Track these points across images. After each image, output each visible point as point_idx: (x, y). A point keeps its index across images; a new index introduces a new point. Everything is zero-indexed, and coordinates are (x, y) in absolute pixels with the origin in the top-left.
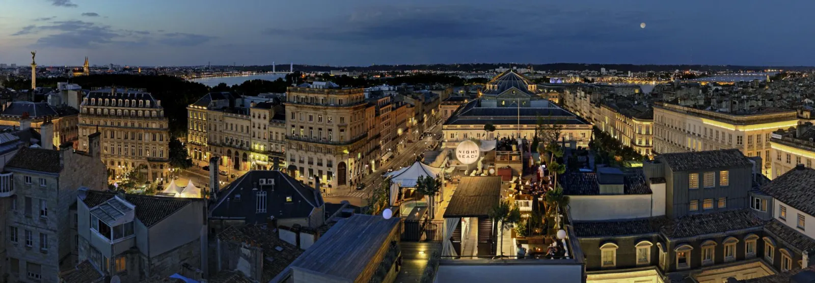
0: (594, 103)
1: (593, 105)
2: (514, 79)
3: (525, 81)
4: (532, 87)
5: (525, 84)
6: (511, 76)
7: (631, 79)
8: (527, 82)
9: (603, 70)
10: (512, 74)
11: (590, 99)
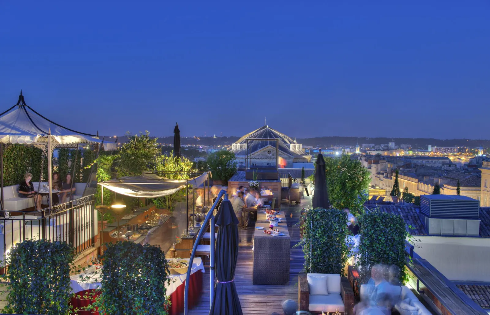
0: (383, 174)
1: (381, 176)
2: (271, 136)
3: (286, 140)
4: (295, 147)
5: (285, 142)
6: (267, 131)
7: (431, 152)
8: (288, 140)
9: (392, 145)
10: (268, 129)
11: (377, 169)
